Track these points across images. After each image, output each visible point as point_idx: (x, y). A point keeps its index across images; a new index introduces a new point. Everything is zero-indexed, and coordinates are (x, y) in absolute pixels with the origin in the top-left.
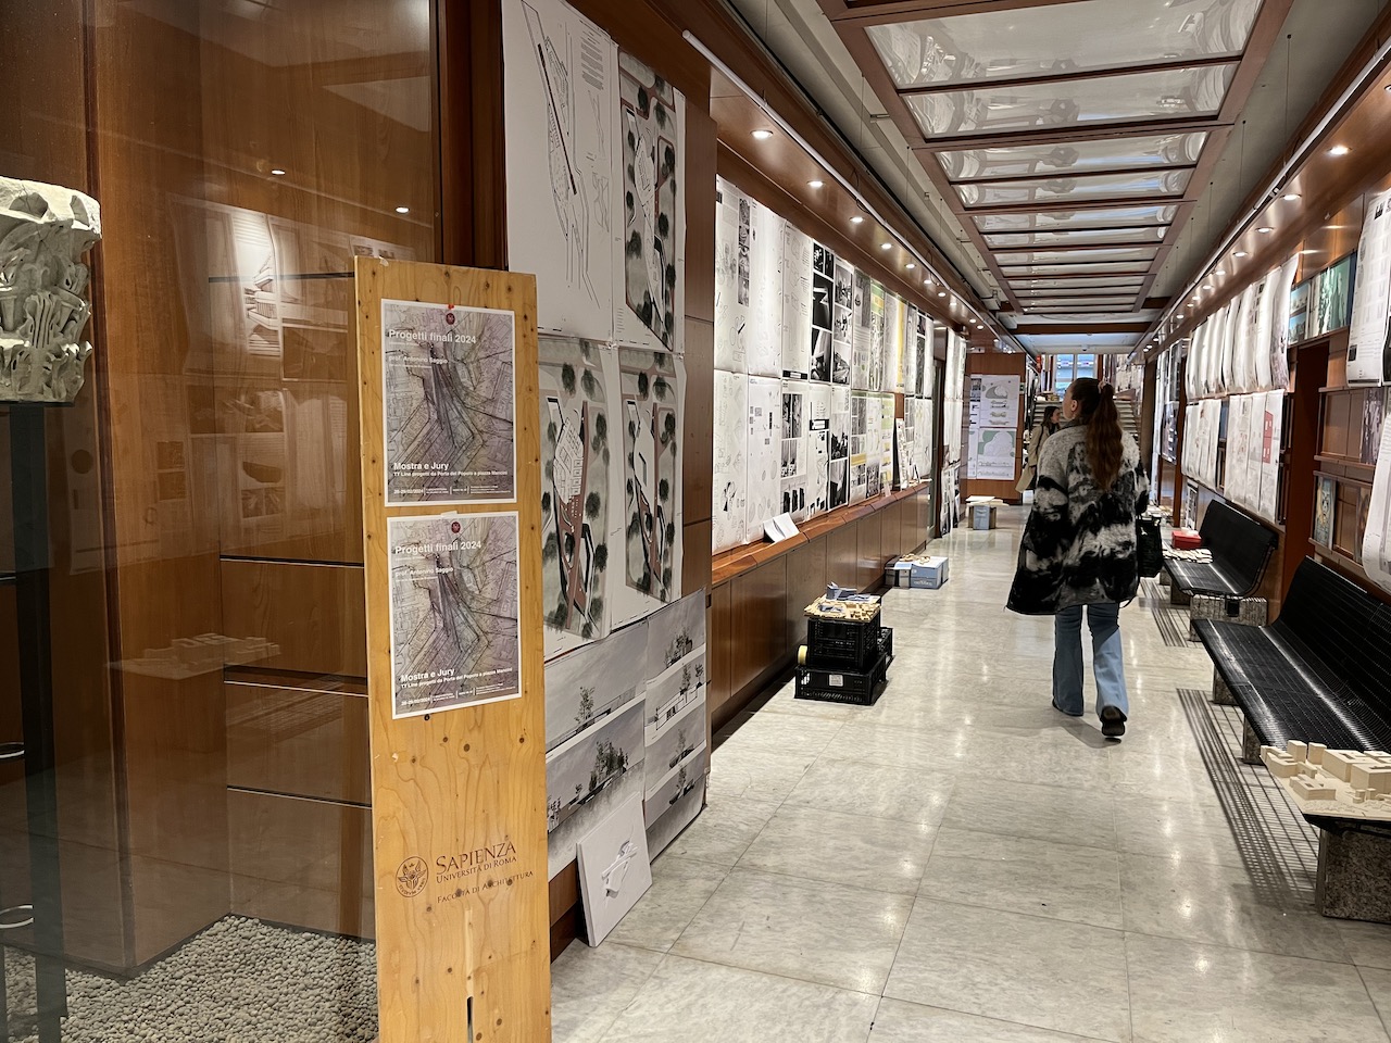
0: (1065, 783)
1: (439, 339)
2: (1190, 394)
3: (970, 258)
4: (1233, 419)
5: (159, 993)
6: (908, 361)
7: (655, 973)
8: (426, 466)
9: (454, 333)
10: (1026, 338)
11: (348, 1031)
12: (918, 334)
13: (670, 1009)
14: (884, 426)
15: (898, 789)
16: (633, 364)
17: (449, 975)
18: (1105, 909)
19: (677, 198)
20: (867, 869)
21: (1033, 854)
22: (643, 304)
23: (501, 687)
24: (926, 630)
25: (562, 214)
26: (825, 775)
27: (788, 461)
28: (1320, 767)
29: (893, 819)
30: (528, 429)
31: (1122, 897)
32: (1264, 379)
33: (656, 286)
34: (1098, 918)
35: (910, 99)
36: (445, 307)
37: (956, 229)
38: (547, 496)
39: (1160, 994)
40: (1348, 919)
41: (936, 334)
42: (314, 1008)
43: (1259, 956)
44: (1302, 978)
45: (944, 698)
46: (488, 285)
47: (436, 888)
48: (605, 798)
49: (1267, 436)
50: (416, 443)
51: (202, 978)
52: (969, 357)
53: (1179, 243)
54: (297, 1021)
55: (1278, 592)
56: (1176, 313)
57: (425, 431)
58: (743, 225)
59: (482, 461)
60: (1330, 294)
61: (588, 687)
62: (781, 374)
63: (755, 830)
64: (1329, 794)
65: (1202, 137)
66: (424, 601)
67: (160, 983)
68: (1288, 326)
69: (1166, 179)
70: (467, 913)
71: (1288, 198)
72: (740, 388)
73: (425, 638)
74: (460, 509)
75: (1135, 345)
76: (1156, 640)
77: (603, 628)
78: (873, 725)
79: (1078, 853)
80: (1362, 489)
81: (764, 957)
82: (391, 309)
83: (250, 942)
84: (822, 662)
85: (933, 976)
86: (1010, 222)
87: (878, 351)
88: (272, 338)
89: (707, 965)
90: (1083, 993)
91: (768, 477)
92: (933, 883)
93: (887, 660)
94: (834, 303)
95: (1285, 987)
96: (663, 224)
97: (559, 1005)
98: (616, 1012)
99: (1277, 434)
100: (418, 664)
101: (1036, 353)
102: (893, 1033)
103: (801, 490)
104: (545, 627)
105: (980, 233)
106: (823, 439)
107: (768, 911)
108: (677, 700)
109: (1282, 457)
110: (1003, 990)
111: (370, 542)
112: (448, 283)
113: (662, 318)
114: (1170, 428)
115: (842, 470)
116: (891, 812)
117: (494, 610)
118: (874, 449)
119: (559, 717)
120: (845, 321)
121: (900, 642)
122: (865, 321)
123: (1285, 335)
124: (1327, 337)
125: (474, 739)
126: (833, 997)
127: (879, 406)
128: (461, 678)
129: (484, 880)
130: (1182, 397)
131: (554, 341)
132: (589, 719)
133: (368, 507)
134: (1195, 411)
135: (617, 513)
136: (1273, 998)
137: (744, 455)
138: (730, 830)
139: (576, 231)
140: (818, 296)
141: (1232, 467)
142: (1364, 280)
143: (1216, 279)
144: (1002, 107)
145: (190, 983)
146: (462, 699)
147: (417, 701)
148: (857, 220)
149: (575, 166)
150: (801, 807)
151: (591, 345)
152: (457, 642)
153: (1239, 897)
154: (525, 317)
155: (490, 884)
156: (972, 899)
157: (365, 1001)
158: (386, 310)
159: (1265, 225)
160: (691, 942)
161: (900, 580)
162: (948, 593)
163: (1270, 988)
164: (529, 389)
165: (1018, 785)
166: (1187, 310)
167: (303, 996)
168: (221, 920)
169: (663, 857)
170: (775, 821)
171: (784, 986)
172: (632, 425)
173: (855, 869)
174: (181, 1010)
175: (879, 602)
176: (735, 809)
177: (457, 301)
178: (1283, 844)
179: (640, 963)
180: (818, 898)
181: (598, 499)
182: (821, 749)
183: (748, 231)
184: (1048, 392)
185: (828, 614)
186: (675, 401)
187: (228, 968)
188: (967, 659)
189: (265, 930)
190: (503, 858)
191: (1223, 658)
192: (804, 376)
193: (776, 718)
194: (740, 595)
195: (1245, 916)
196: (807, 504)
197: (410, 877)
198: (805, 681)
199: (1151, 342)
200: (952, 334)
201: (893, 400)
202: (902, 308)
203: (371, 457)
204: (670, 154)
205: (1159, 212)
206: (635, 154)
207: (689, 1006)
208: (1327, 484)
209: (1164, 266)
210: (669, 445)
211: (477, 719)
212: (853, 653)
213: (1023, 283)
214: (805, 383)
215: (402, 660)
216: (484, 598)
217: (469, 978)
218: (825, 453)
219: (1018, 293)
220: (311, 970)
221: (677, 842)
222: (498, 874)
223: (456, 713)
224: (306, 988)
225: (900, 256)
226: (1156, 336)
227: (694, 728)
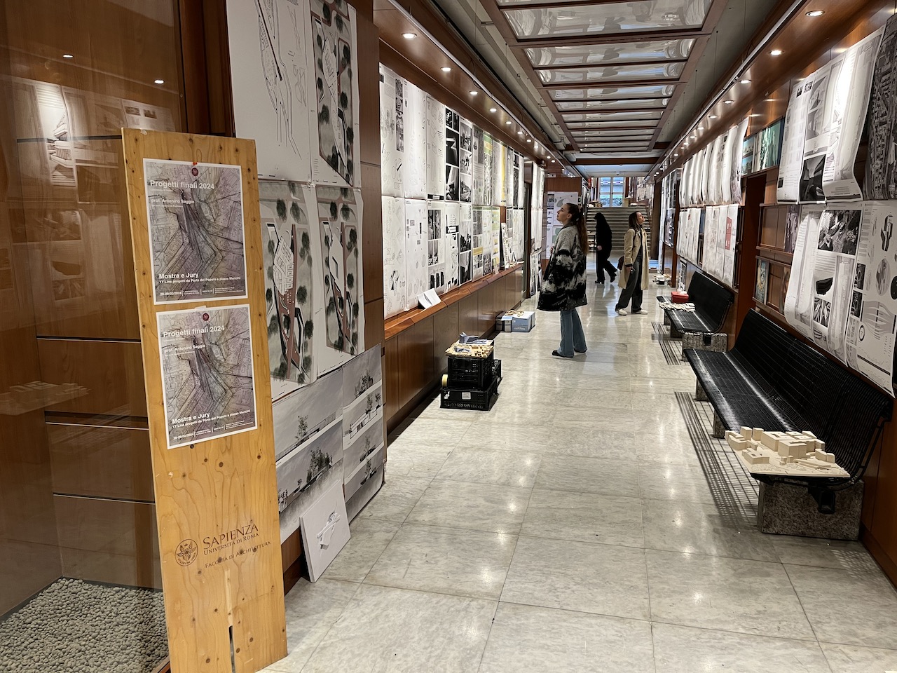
0: (609, 456)
1: (188, 186)
2: (682, 204)
3: (546, 117)
4: (708, 221)
5: (15, 635)
6: (508, 185)
7: (354, 597)
8: (183, 276)
9: (198, 182)
10: (582, 168)
11: (148, 652)
12: (514, 167)
13: (365, 620)
14: (494, 228)
15: (507, 465)
16: (326, 197)
17: (216, 614)
18: (634, 536)
19: (352, 82)
20: (488, 519)
21: (590, 503)
22: (331, 155)
23: (243, 423)
24: (522, 359)
25: (273, 95)
26: (461, 458)
27: (433, 254)
28: (760, 442)
29: (504, 484)
30: (254, 247)
31: (644, 527)
32: (726, 197)
33: (340, 142)
34: (629, 541)
35: (508, 13)
36: (190, 164)
37: (538, 98)
38: (269, 291)
39: (667, 587)
40: (777, 534)
41: (526, 165)
42: (124, 638)
43: (725, 560)
44: (751, 572)
45: (534, 403)
46: (221, 148)
47: (203, 558)
48: (318, 486)
49: (728, 233)
50: (174, 260)
51: (45, 622)
52: (546, 180)
53: (675, 108)
54: (113, 648)
55: (734, 330)
56: (673, 153)
57: (180, 251)
58: (398, 97)
59: (222, 270)
60: (768, 144)
61: (303, 416)
62: (427, 197)
63: (416, 497)
64: (765, 460)
65: (691, 42)
66: (186, 369)
67: (16, 628)
68: (741, 163)
69: (668, 67)
70: (226, 573)
71: (743, 82)
72: (399, 208)
73: (188, 394)
74: (208, 304)
75: (649, 171)
76: (662, 361)
77: (311, 377)
78: (490, 423)
79: (617, 501)
80: (785, 268)
81: (425, 581)
82: (151, 165)
83: (77, 596)
84: (457, 384)
85: (531, 586)
86: (571, 94)
87: (489, 179)
88: (69, 174)
89: (388, 589)
90: (620, 589)
91: (420, 264)
92: (529, 526)
93: (498, 380)
94: (460, 148)
95: (741, 579)
96: (343, 99)
97: (292, 623)
98: (329, 624)
99: (734, 232)
100: (184, 411)
101: (587, 177)
102: (506, 624)
103: (442, 273)
104: (272, 379)
105: (553, 101)
106: (455, 239)
107: (427, 550)
108: (364, 418)
109: (737, 247)
110: (573, 591)
111: (145, 330)
112: (192, 147)
113: (345, 164)
114: (670, 225)
115: (468, 258)
116: (502, 481)
117: (236, 372)
118: (487, 244)
119: (284, 436)
120: (467, 160)
121: (506, 368)
122: (480, 159)
123: (740, 170)
124: (765, 171)
125: (226, 458)
126: (468, 604)
127: (490, 215)
128: (214, 418)
129: (237, 550)
130: (677, 207)
131: (270, 184)
132: (305, 437)
133: (142, 305)
134: (685, 215)
135: (319, 298)
136: (733, 586)
137: (404, 252)
138: (400, 498)
139: (283, 107)
140: (449, 144)
141: (707, 251)
142: (789, 136)
143: (698, 133)
144: (566, 18)
145: (37, 626)
146: (215, 433)
147: (184, 436)
148: (474, 93)
149: (280, 60)
150: (445, 480)
151: (296, 185)
152: (211, 395)
153: (712, 523)
154: (249, 170)
155: (241, 552)
156: (553, 535)
157: (159, 631)
158: (147, 166)
159: (729, 99)
160: (377, 574)
161: (506, 327)
162: (535, 335)
163: (733, 580)
164: (254, 220)
165: (581, 458)
166: (680, 151)
167: (116, 630)
168: (56, 582)
169: (358, 519)
170: (429, 490)
171: (438, 599)
172: (327, 238)
173: (481, 519)
174: (31, 645)
175: (493, 344)
176: (403, 484)
177: (199, 160)
178: (737, 488)
179: (344, 591)
180: (458, 540)
181: (306, 291)
182: (457, 441)
183: (402, 101)
184: (595, 201)
185: (461, 354)
186: (356, 221)
187: (63, 614)
188: (547, 377)
189: (87, 587)
190: (250, 535)
191: (702, 374)
192: (441, 198)
193: (428, 422)
194: (405, 343)
195: (717, 535)
196: (446, 282)
197: (185, 552)
198: (447, 397)
199: (659, 170)
200: (535, 166)
201: (499, 211)
202: (504, 150)
203: (142, 270)
204: (347, 51)
205: (664, 90)
206: (322, 51)
207: (377, 617)
208: (764, 264)
209: (666, 123)
210: (353, 251)
211: (227, 445)
212: (477, 378)
213: (580, 133)
214: (442, 202)
215: (172, 409)
216: (228, 364)
217: (230, 614)
218: (456, 248)
219: (577, 139)
220: (121, 612)
221: (366, 508)
222: (247, 545)
223: (212, 442)
224: (118, 625)
225: (502, 116)
226: (662, 167)
227: (375, 435)
